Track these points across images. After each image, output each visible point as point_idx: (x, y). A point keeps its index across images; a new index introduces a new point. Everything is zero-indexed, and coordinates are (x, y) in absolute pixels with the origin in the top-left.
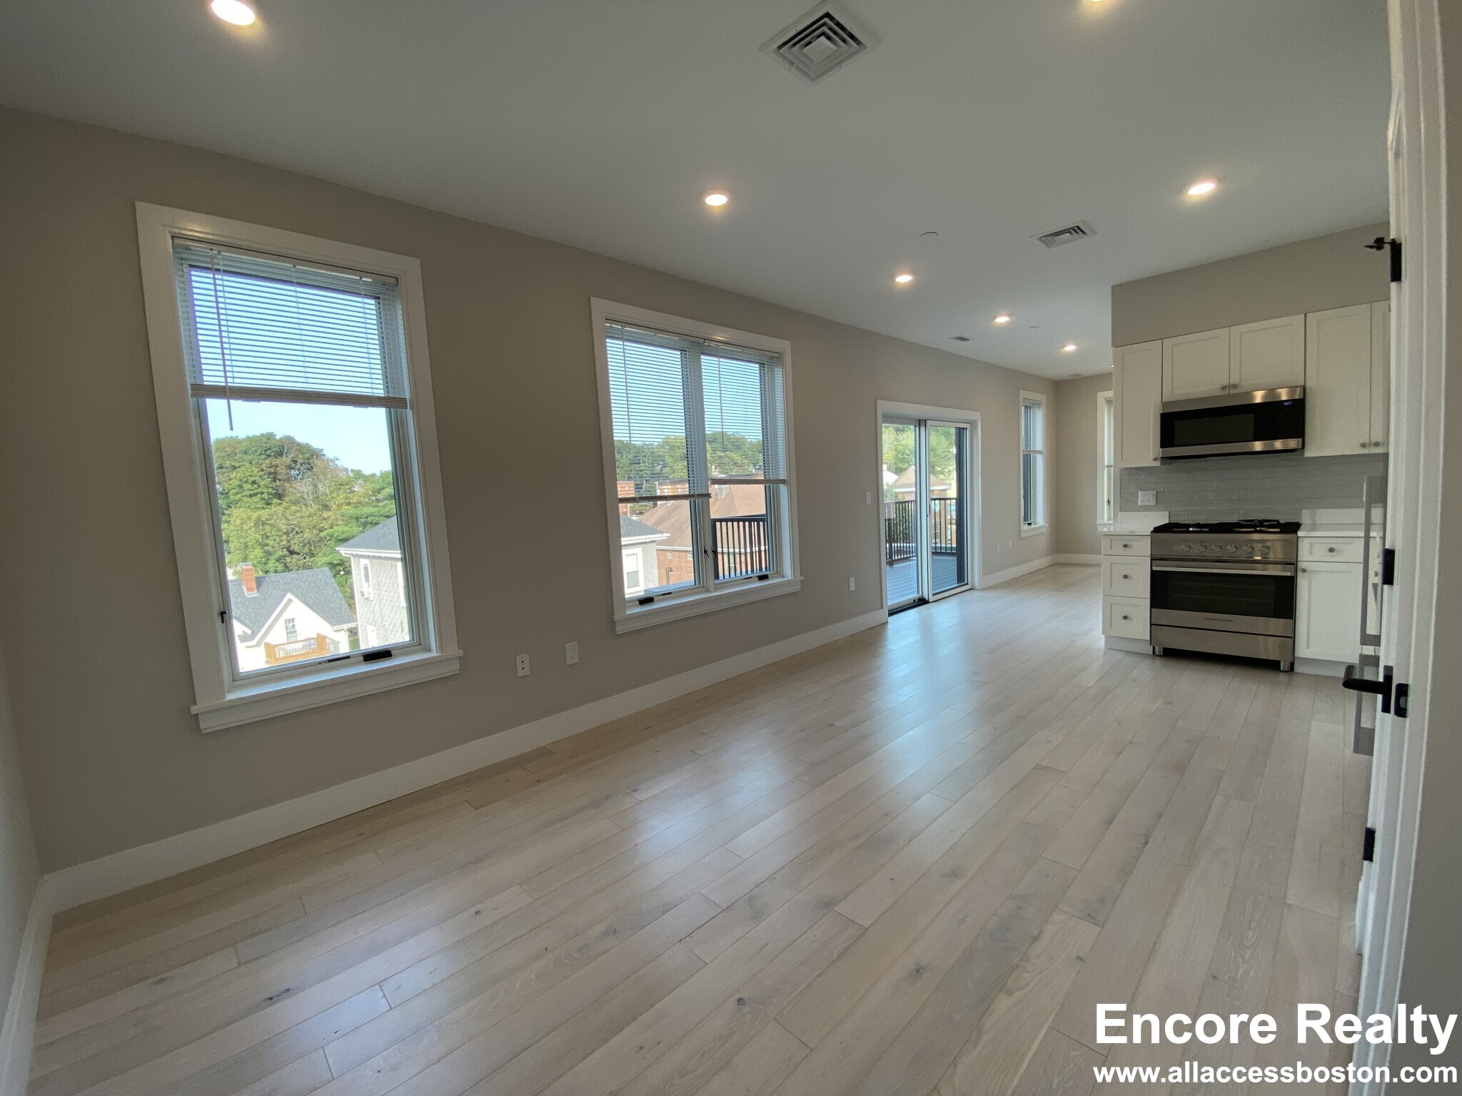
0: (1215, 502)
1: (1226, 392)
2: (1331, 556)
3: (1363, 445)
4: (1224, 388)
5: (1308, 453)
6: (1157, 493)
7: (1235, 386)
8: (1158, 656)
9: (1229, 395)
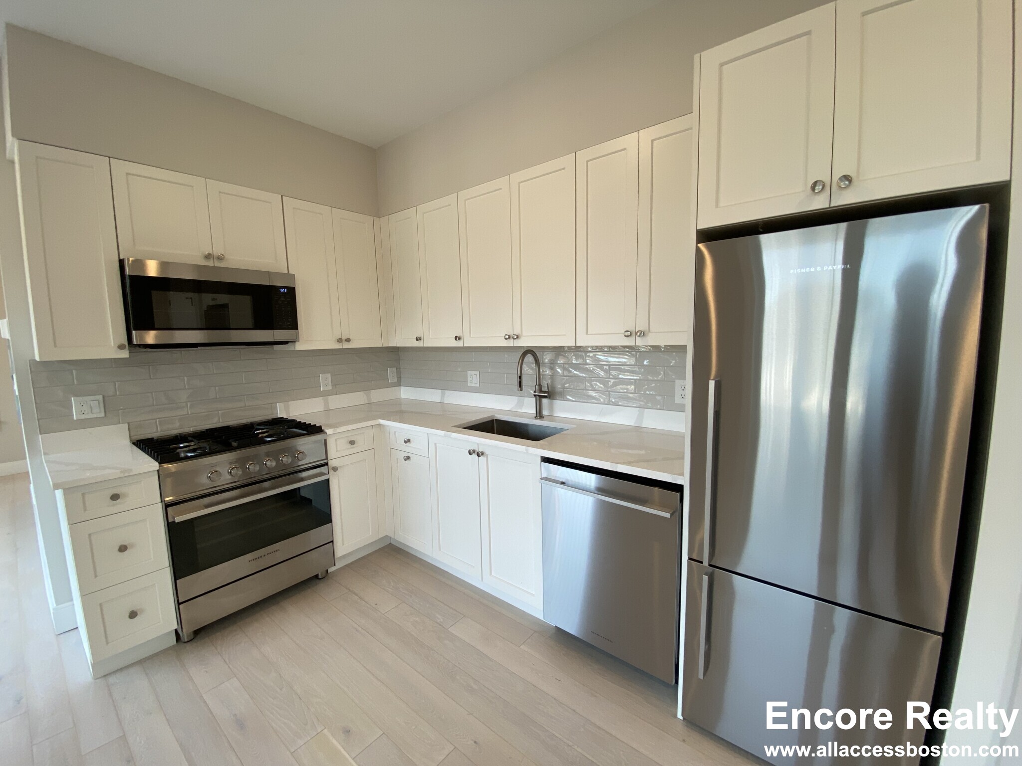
0: (189, 404)
1: (210, 263)
2: (352, 448)
3: (340, 341)
4: (208, 257)
5: (299, 346)
6: (104, 397)
7: (220, 258)
8: (188, 642)
9: (214, 267)
